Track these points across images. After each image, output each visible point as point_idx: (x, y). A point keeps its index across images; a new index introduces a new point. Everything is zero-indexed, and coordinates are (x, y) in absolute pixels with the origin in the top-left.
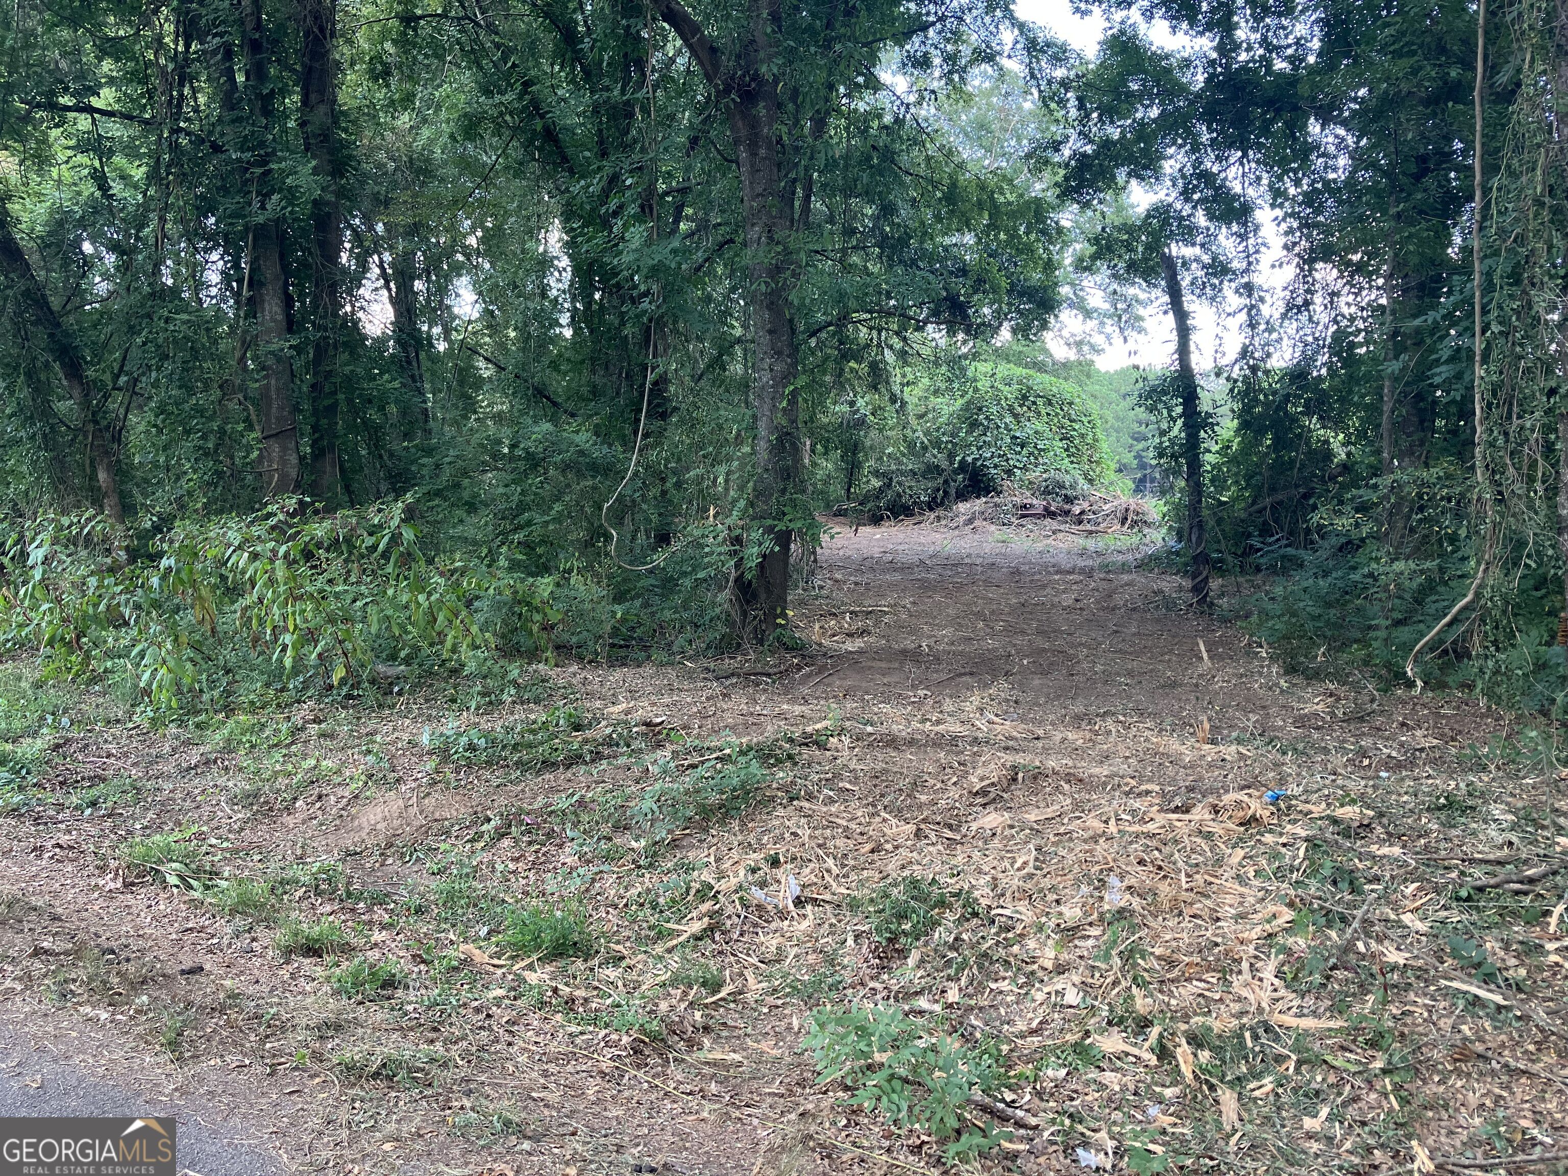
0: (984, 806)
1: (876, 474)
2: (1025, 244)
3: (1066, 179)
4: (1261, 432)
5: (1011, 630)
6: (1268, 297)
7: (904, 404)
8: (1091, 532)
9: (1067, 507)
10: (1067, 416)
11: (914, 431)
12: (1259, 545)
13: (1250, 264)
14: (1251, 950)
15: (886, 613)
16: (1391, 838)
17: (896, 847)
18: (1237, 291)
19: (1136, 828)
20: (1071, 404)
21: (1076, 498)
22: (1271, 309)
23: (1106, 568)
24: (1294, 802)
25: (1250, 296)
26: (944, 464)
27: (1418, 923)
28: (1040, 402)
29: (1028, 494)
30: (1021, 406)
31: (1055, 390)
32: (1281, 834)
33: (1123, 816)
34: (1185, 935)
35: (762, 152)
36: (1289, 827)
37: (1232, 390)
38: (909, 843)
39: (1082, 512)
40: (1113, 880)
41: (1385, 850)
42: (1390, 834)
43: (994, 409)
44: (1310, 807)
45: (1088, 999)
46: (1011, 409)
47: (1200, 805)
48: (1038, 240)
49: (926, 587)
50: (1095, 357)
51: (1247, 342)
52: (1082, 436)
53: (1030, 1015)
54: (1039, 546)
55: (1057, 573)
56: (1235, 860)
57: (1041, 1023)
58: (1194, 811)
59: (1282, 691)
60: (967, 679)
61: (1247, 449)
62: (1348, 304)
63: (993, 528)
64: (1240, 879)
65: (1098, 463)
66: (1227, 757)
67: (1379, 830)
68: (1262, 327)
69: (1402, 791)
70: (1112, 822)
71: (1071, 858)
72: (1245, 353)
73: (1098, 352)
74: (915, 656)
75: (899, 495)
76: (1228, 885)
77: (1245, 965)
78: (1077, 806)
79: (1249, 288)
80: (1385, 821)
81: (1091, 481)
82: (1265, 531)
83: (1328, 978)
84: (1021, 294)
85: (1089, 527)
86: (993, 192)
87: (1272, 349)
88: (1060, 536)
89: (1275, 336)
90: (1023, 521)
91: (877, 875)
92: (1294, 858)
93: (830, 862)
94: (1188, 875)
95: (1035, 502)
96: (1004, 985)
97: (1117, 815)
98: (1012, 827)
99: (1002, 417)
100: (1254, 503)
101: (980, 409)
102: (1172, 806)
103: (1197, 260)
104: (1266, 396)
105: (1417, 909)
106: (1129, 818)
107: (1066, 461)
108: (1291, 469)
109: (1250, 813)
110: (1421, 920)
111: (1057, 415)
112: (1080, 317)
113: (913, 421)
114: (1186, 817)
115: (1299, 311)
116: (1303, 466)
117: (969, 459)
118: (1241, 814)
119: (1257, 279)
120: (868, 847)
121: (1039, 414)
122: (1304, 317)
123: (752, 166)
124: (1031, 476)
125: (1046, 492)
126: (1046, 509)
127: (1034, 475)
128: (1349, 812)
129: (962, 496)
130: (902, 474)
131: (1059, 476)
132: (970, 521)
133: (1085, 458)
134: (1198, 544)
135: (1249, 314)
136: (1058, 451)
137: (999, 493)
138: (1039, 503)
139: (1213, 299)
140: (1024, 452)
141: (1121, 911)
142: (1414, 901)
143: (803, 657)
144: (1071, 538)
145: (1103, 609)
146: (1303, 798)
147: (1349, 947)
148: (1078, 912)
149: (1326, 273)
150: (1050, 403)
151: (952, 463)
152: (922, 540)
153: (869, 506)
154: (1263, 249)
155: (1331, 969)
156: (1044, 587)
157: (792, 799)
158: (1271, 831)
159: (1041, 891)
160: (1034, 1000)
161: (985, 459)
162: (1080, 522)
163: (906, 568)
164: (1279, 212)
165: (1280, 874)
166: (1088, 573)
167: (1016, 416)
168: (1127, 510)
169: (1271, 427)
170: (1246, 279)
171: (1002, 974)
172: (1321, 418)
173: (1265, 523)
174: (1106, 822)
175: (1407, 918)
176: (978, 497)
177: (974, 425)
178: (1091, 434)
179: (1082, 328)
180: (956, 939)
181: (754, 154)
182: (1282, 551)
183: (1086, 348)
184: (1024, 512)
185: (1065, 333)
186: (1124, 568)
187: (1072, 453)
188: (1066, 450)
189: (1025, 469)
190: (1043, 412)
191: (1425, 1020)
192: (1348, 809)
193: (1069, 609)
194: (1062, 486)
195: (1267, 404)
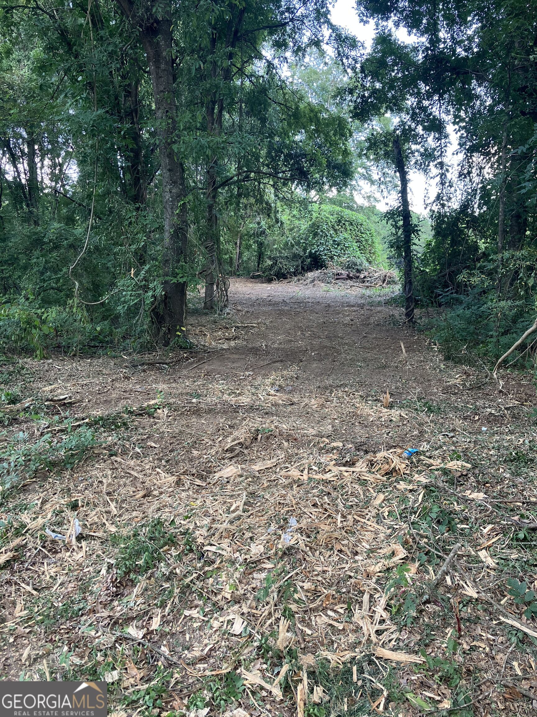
0: (231, 459)
1: (270, 258)
2: (334, 141)
3: (355, 108)
4: (445, 237)
5: (314, 336)
6: (450, 169)
7: (282, 223)
8: (368, 287)
9: (358, 274)
10: (360, 230)
11: (287, 237)
12: (441, 293)
13: (442, 152)
14: (372, 583)
15: (254, 327)
16: (480, 485)
17: (161, 493)
18: (436, 166)
19: (319, 476)
20: (361, 225)
21: (362, 270)
22: (452, 175)
23: (371, 304)
24: (422, 457)
25: (442, 168)
26: (302, 253)
27: (489, 558)
28: (347, 223)
29: (340, 268)
30: (338, 225)
31: (354, 218)
32: (410, 482)
33: (314, 467)
34: (330, 569)
35: (163, 66)
36: (416, 476)
37: (432, 216)
38: (171, 489)
39: (365, 277)
40: (293, 521)
41: (474, 495)
42: (478, 482)
43: (325, 227)
44: (431, 461)
45: (249, 629)
46: (333, 227)
47: (361, 460)
48: (340, 139)
49: (281, 313)
50: (376, 204)
51: (440, 191)
52: (366, 240)
53: (206, 641)
54: (343, 293)
55: (347, 306)
56: (377, 502)
57: (211, 650)
58: (357, 464)
59: (440, 371)
60: (278, 364)
61: (438, 246)
62: (488, 173)
63: (323, 284)
64: (379, 518)
65: (374, 253)
66: (394, 419)
67: (472, 479)
68: (447, 184)
69: (491, 446)
70: (306, 471)
71: (272, 500)
72: (439, 197)
73: (378, 201)
74: (255, 351)
75: (280, 269)
76: (369, 523)
77: (366, 597)
78: (289, 458)
79: (441, 164)
80: (477, 471)
81: (370, 262)
82: (446, 286)
83: (421, 611)
84: (334, 167)
85: (367, 284)
86: (317, 113)
87: (451, 196)
88: (353, 288)
89: (453, 189)
90: (337, 281)
91: (141, 515)
92: (415, 501)
93: (113, 505)
94: (343, 516)
95: (343, 272)
96: (194, 613)
97: (310, 466)
98: (241, 476)
99: (328, 231)
100: (441, 272)
101: (318, 227)
102: (344, 461)
103: (418, 151)
104: (448, 219)
105: (489, 547)
106: (316, 468)
107: (359, 252)
108: (459, 255)
109: (392, 466)
110: (491, 556)
111: (355, 230)
112: (369, 184)
113: (287, 232)
114: (352, 469)
115: (465, 177)
116: (464, 253)
117: (313, 251)
118: (387, 467)
119: (446, 160)
120: (141, 493)
121: (346, 229)
122: (467, 180)
123: (157, 74)
124: (342, 259)
125: (348, 267)
126: (348, 275)
127: (343, 259)
128: (454, 465)
129: (310, 269)
130: (282, 258)
131: (354, 260)
132: (313, 281)
133: (368, 251)
134: (409, 292)
135: (441, 177)
136: (355, 248)
137: (327, 268)
138: (344, 273)
139: (425, 171)
140: (339, 248)
141: (289, 549)
142: (489, 539)
143: (191, 353)
144: (358, 289)
145: (363, 325)
146: (428, 454)
147: (440, 583)
148: (261, 548)
149: (477, 158)
150: (351, 224)
151: (305, 253)
152: (290, 290)
153: (266, 274)
154: (448, 145)
155: (425, 603)
156: (339, 313)
157: (112, 455)
158: (404, 480)
159: (241, 530)
160: (211, 627)
161: (321, 251)
162: (364, 282)
163: (276, 304)
164: (456, 127)
165: (403, 516)
166: (362, 306)
167: (335, 230)
168: (385, 276)
169: (450, 234)
170: (439, 160)
171: (196, 602)
172: (474, 230)
173: (446, 282)
174: (302, 471)
175: (483, 554)
176: (317, 270)
177: (316, 234)
178: (370, 240)
179: (370, 189)
180: (171, 572)
181: (158, 67)
182: (452, 295)
183: (372, 199)
184: (338, 277)
185: (362, 192)
186: (379, 304)
187: (362, 249)
188: (359, 247)
189: (339, 256)
190: (348, 229)
191: (487, 654)
192: (455, 462)
193: (346, 325)
194: (356, 265)
195: (447, 223)
